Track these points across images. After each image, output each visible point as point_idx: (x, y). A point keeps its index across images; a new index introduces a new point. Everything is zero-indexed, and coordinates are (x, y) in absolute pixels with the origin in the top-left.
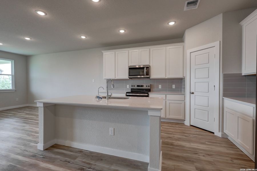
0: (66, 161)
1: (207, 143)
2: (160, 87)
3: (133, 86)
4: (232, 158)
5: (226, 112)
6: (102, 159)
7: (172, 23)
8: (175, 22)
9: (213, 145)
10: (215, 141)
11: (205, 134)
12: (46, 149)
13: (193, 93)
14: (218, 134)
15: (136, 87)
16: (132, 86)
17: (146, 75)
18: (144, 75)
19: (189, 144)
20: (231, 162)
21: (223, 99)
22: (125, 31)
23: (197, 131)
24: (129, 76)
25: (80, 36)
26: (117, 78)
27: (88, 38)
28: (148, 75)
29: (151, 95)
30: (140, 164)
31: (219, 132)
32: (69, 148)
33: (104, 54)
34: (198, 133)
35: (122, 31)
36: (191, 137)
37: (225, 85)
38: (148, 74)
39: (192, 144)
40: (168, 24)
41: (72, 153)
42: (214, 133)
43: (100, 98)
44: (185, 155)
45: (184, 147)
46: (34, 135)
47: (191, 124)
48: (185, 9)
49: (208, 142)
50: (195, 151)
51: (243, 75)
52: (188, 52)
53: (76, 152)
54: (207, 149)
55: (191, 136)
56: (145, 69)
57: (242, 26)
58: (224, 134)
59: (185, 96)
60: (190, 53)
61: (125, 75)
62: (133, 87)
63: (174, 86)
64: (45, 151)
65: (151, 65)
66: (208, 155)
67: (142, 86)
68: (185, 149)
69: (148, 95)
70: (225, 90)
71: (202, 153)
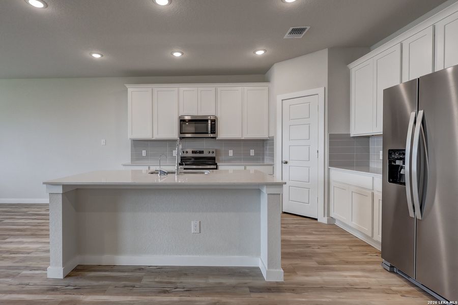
0: (125, 286)
1: (314, 233)
2: (231, 153)
3: (185, 153)
4: (349, 246)
5: (334, 187)
6: (186, 274)
7: (260, 53)
8: (265, 51)
9: (323, 234)
10: (322, 230)
11: (306, 222)
12: (67, 276)
13: (286, 163)
14: (323, 220)
15: (190, 155)
16: (183, 152)
17: (211, 133)
18: (208, 133)
19: (293, 237)
20: (351, 250)
21: (329, 169)
22: (183, 54)
23: (295, 220)
24: (181, 133)
25: (91, 54)
26: (156, 137)
27: (105, 58)
28: (215, 133)
29: (222, 167)
30: (247, 271)
31: (324, 216)
32: (112, 268)
33: (130, 90)
34: (297, 222)
35: (177, 55)
36: (291, 228)
37: (331, 150)
38: (213, 130)
39: (297, 236)
40: (254, 52)
41: (126, 274)
42: (316, 219)
43: (165, 173)
44: (296, 250)
45: (290, 241)
46: (14, 257)
47: (284, 211)
48: (287, 36)
49: (316, 231)
50: (306, 244)
51: (351, 136)
52: (279, 98)
53: (132, 272)
54: (319, 239)
55: (291, 226)
56: (209, 122)
57: (349, 70)
58: (331, 219)
59: (273, 167)
60: (282, 100)
61: (173, 133)
62: (185, 155)
63: (252, 152)
64: (68, 279)
65: (219, 116)
66: (323, 246)
67: (202, 152)
68: (292, 243)
69: (217, 167)
70: (331, 157)
71: (314, 245)
